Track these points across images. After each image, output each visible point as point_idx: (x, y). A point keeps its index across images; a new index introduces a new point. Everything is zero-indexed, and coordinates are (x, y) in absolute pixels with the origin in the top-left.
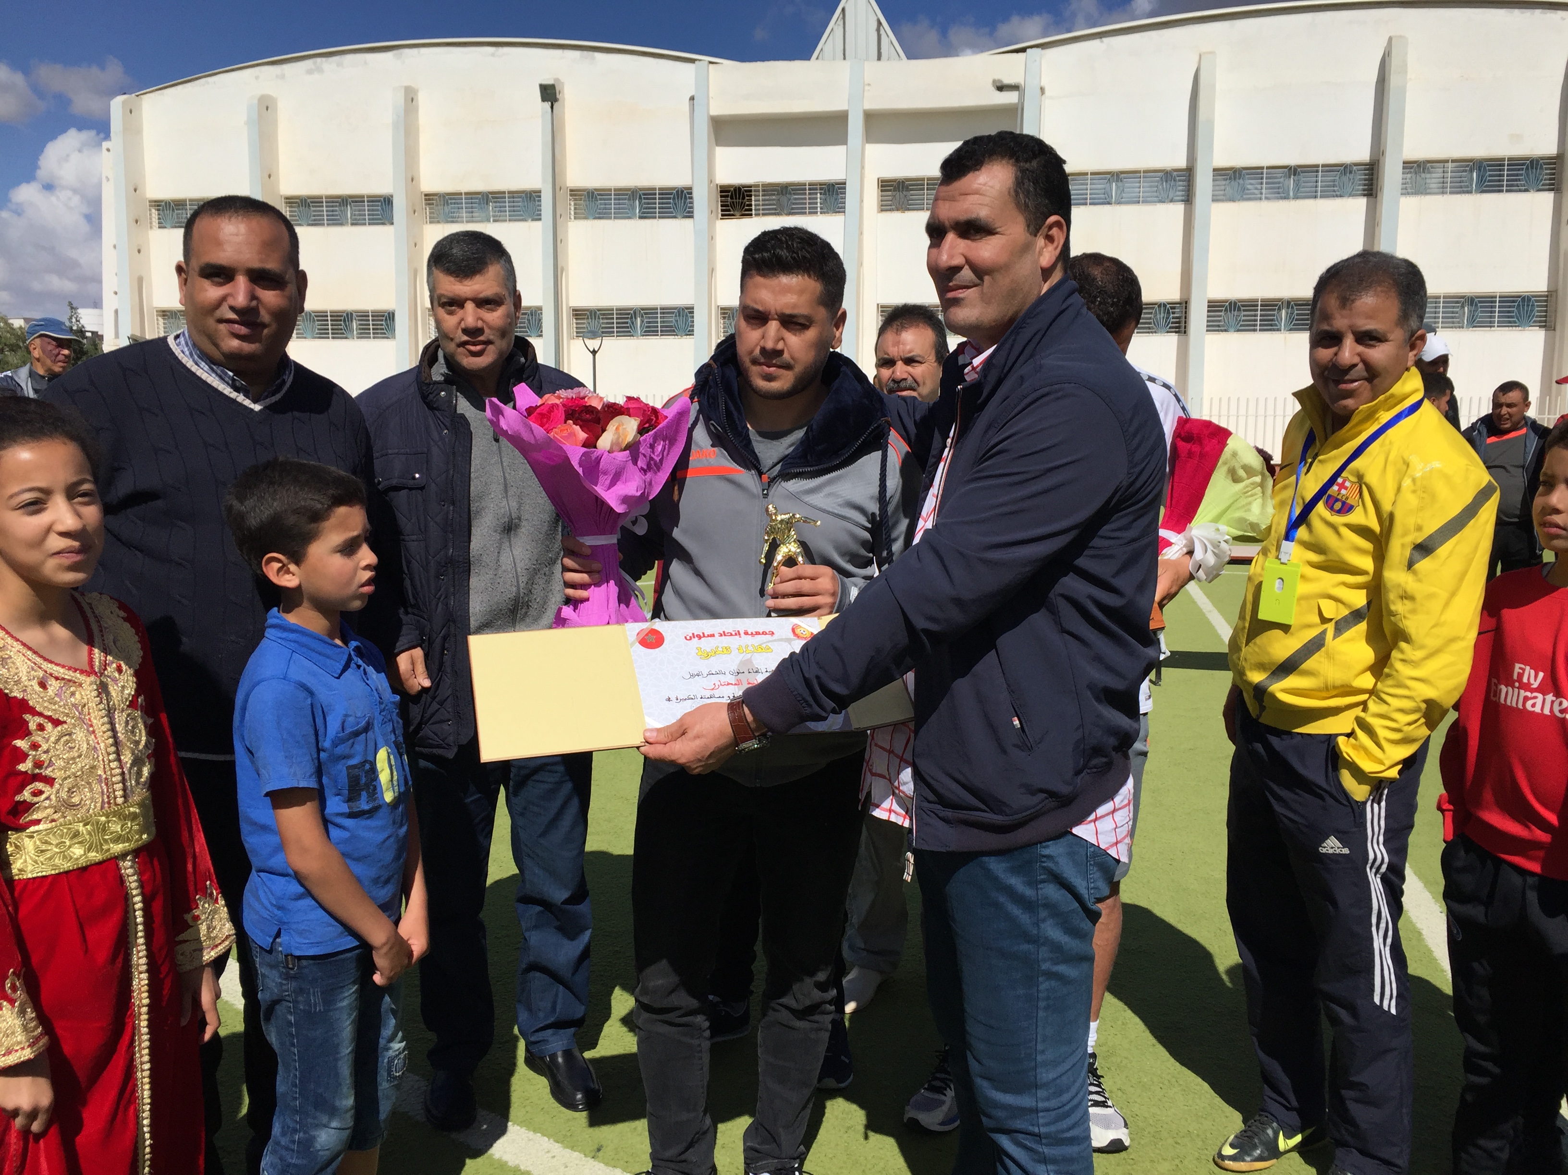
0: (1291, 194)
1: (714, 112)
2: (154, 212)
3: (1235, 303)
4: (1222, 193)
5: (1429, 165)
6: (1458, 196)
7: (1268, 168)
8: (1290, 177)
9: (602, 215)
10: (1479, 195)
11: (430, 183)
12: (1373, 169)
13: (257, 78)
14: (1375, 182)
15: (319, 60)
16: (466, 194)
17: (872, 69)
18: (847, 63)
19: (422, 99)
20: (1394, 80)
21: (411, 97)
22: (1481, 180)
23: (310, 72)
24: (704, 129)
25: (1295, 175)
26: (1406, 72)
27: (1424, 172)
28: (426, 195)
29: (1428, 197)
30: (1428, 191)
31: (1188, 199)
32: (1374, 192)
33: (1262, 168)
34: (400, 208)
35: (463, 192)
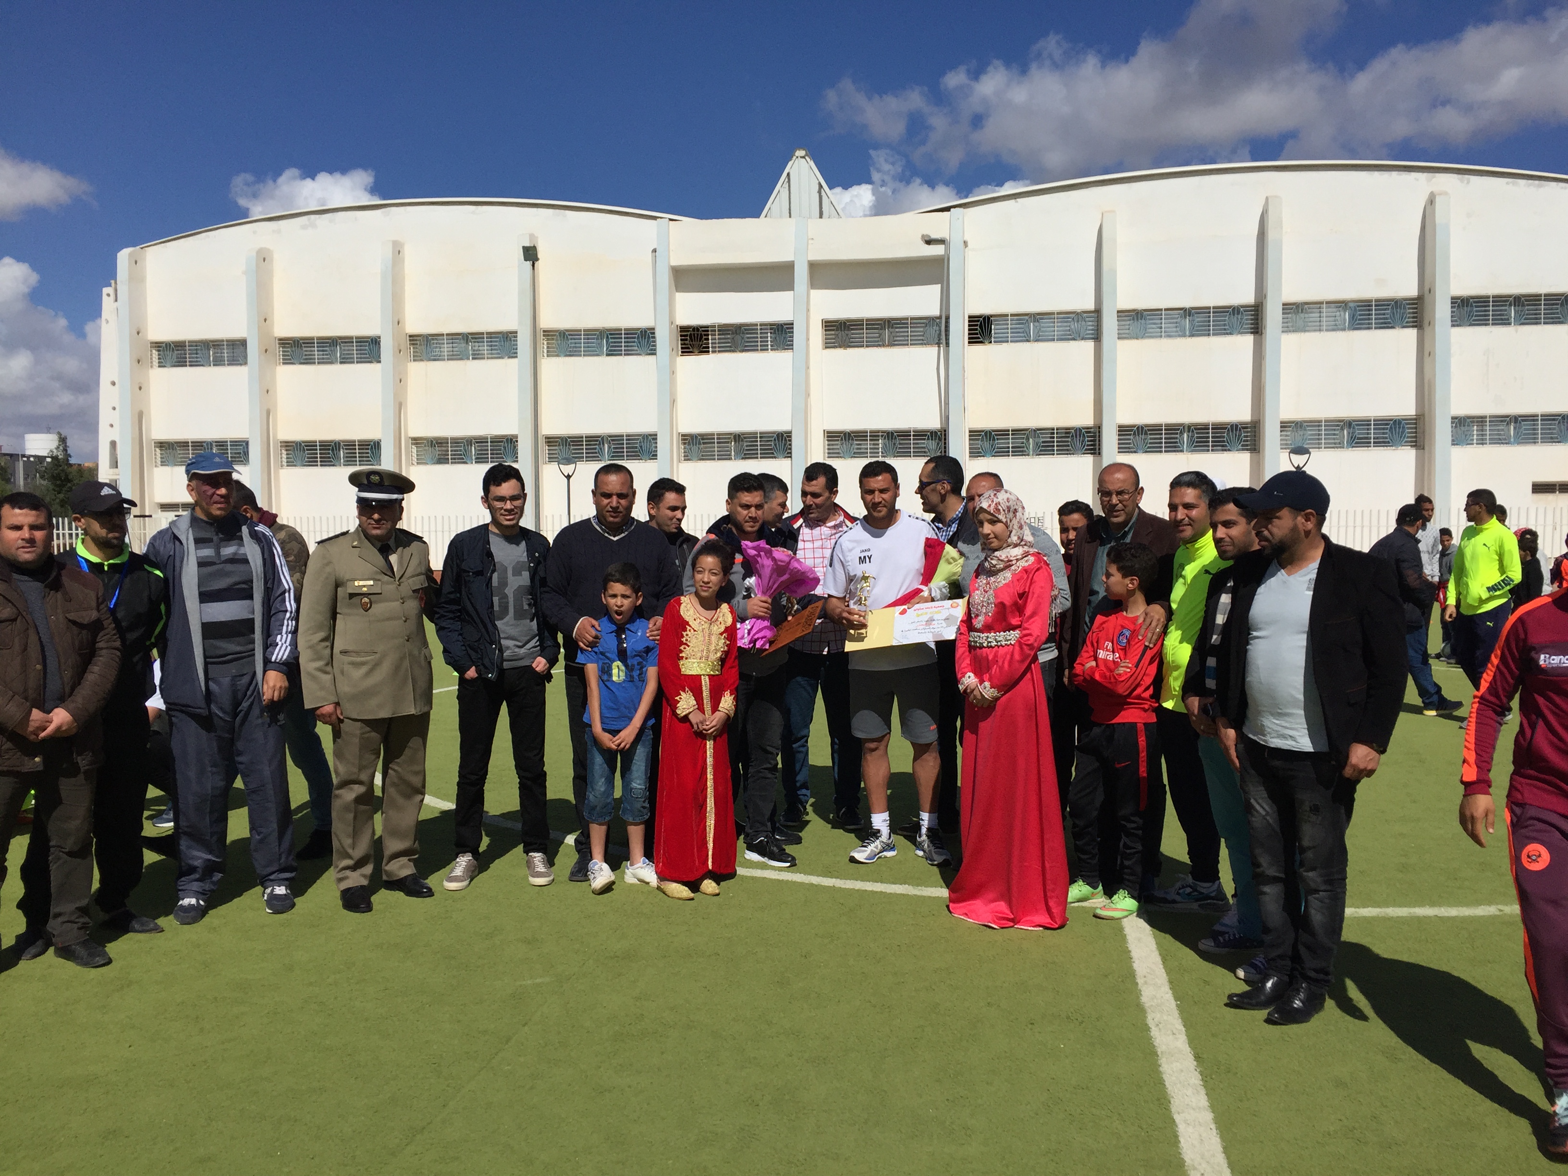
0: (1187, 333)
1: (674, 263)
2: (155, 353)
3: (1142, 428)
4: (1127, 331)
5: (1306, 306)
6: (1333, 333)
7: (1166, 310)
8: (1185, 318)
9: (572, 353)
10: (1351, 332)
11: (415, 325)
12: (1257, 310)
13: (255, 232)
14: (1259, 321)
15: (313, 217)
16: (447, 334)
17: (815, 225)
18: (792, 221)
19: (407, 251)
20: (1271, 235)
21: (398, 250)
22: (1353, 317)
23: (304, 227)
24: (665, 278)
25: (1189, 316)
26: (1282, 228)
27: (1302, 312)
28: (410, 336)
29: (1307, 334)
30: (1307, 328)
31: (1097, 337)
32: (1260, 330)
33: (1161, 310)
34: (387, 348)
35: (445, 333)
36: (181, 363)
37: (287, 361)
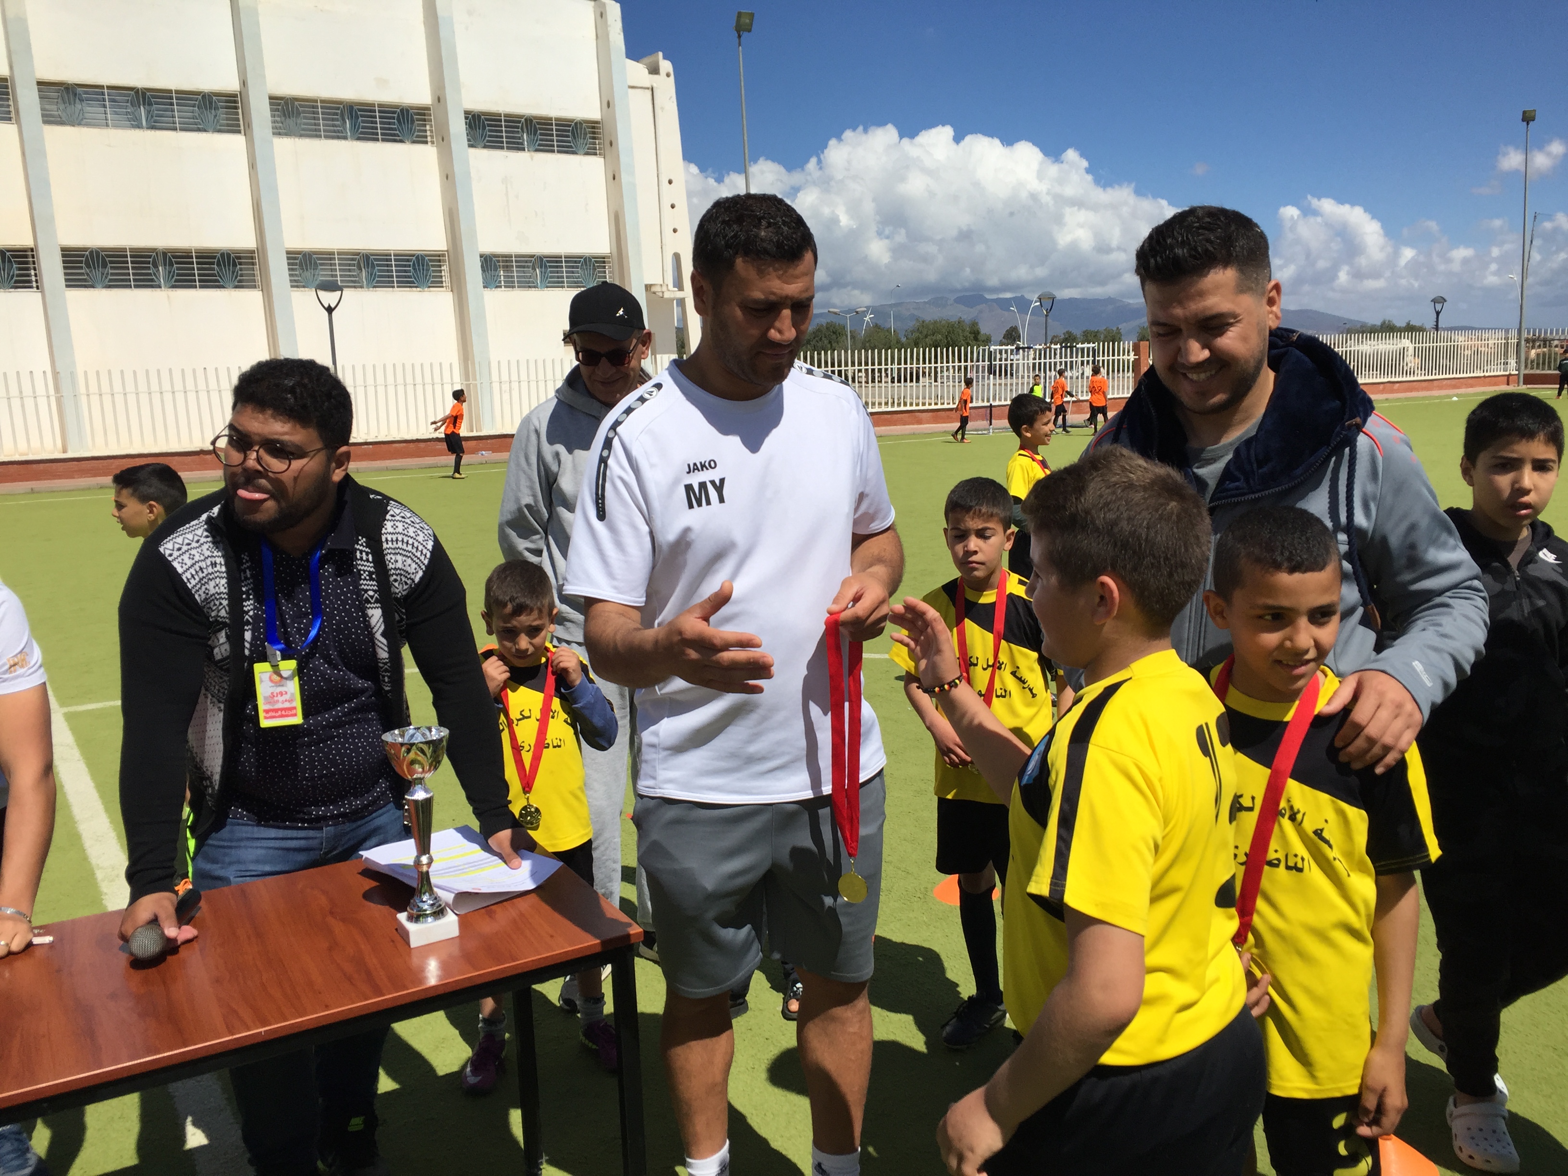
0: (144, 123)
3: (97, 253)
4: (56, 113)
5: (296, 103)
6: (334, 141)
7: (109, 87)
8: (138, 102)
12: (238, 102)
14: (241, 116)
22: (354, 127)
25: (144, 100)
27: (293, 110)
29: (303, 140)
30: (302, 133)
31: (12, 118)
32: (246, 128)
33: (102, 87)
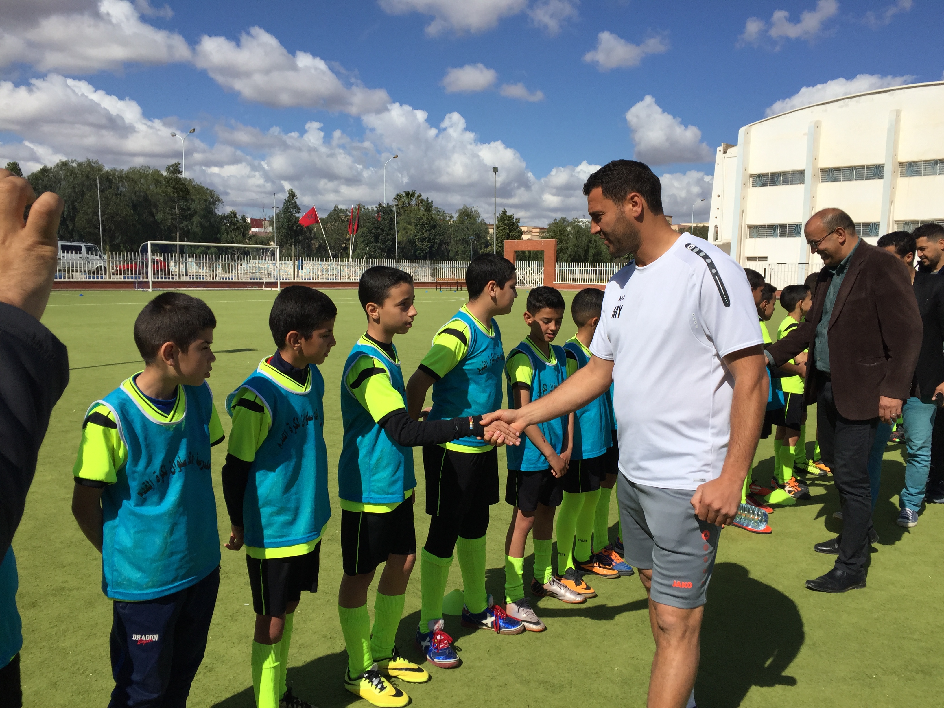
2: (751, 179)
11: (905, 157)
13: (812, 112)
15: (847, 100)
16: (924, 161)
19: (903, 114)
21: (898, 114)
23: (841, 107)
28: (900, 163)
34: (887, 171)
35: (923, 160)
36: (765, 184)
37: (824, 180)
